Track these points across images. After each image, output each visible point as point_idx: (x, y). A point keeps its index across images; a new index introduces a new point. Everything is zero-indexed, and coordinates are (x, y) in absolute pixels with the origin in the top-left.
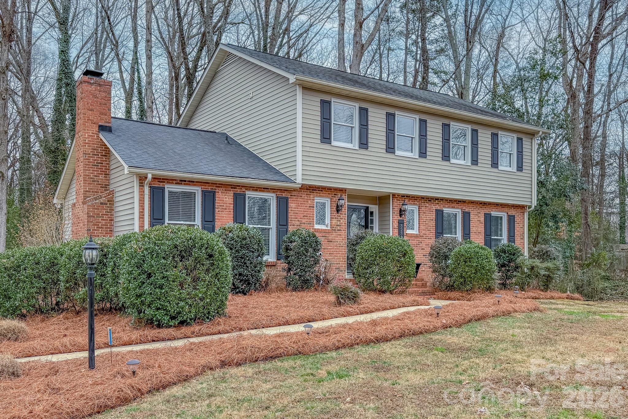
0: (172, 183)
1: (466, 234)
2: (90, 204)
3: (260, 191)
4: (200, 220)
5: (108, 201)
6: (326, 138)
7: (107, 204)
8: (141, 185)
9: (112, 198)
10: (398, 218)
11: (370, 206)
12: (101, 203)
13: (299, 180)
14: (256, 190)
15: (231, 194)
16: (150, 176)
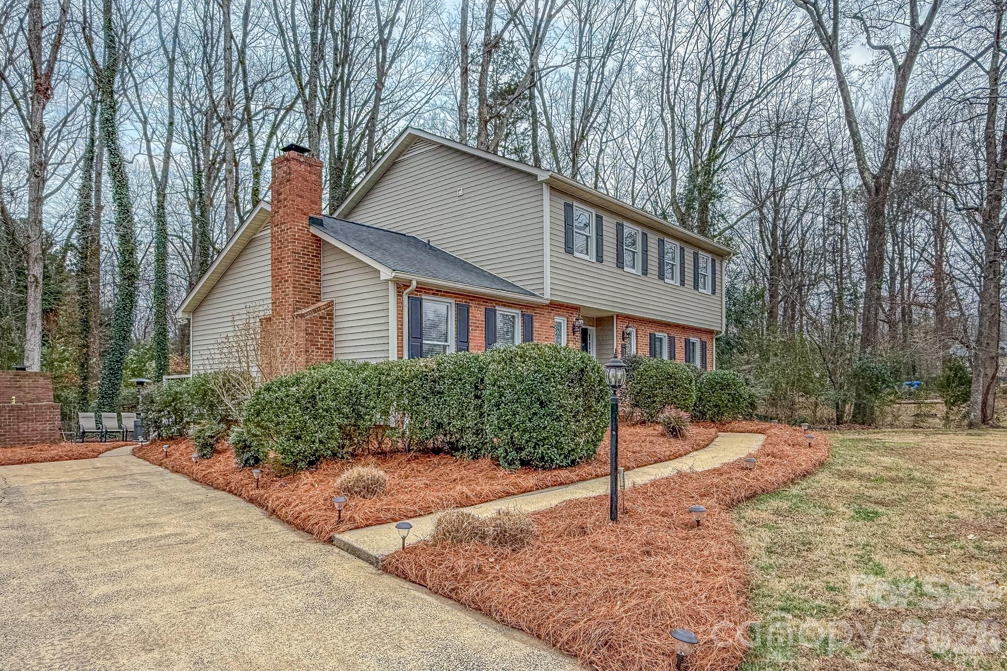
0: (429, 293)
1: (672, 356)
2: (308, 317)
3: (509, 306)
4: (454, 340)
5: (328, 314)
6: (569, 249)
7: (325, 318)
8: (400, 294)
9: (332, 310)
10: (621, 342)
11: (589, 328)
12: (321, 318)
13: (548, 296)
14: (505, 306)
15: (483, 308)
16: (414, 284)
